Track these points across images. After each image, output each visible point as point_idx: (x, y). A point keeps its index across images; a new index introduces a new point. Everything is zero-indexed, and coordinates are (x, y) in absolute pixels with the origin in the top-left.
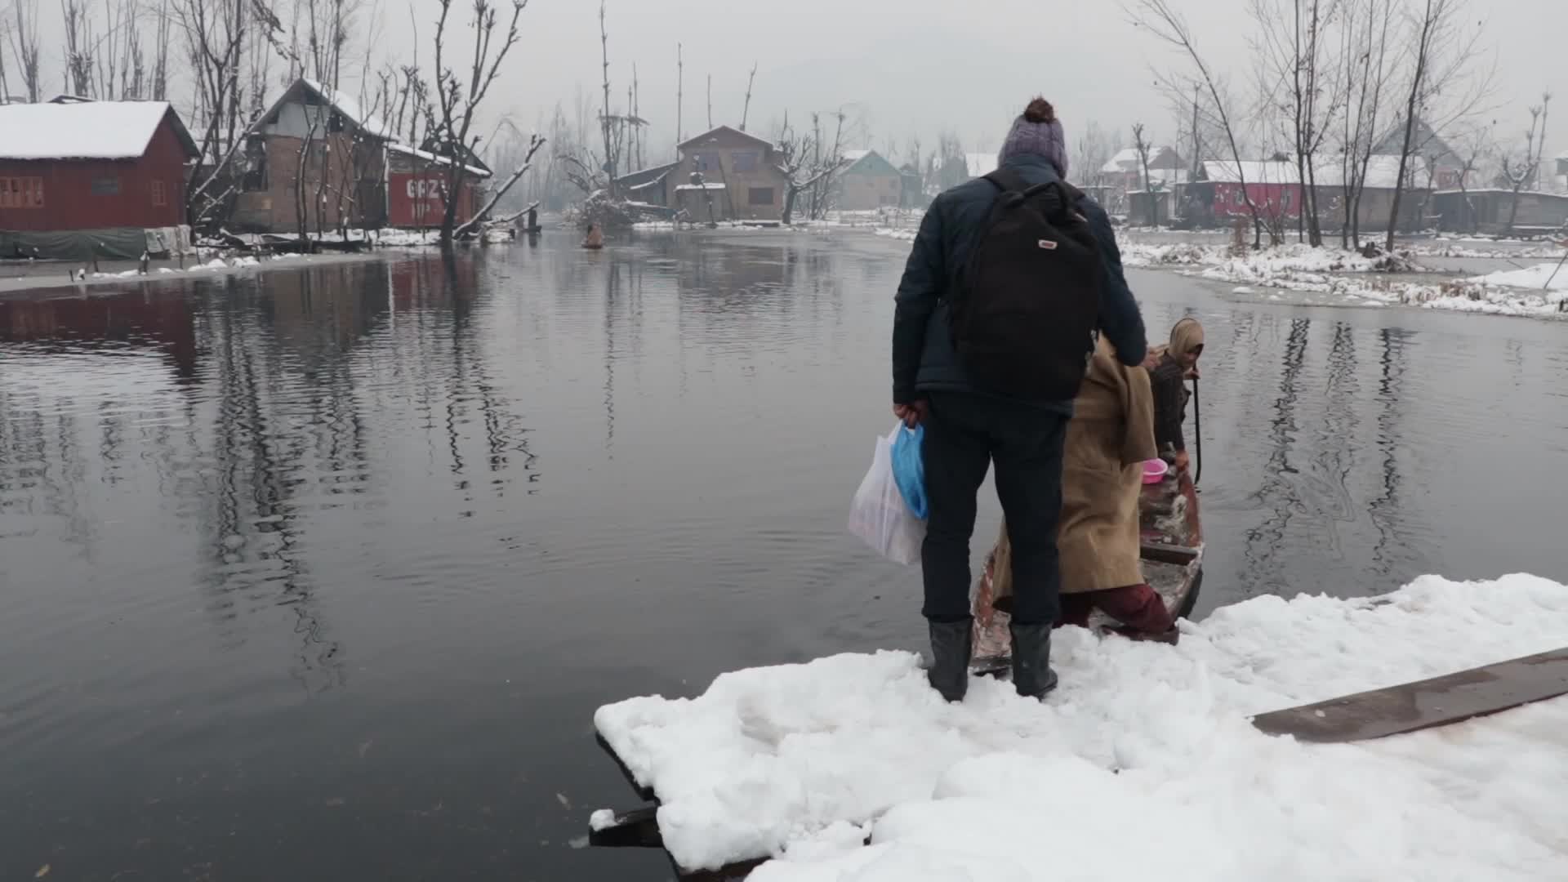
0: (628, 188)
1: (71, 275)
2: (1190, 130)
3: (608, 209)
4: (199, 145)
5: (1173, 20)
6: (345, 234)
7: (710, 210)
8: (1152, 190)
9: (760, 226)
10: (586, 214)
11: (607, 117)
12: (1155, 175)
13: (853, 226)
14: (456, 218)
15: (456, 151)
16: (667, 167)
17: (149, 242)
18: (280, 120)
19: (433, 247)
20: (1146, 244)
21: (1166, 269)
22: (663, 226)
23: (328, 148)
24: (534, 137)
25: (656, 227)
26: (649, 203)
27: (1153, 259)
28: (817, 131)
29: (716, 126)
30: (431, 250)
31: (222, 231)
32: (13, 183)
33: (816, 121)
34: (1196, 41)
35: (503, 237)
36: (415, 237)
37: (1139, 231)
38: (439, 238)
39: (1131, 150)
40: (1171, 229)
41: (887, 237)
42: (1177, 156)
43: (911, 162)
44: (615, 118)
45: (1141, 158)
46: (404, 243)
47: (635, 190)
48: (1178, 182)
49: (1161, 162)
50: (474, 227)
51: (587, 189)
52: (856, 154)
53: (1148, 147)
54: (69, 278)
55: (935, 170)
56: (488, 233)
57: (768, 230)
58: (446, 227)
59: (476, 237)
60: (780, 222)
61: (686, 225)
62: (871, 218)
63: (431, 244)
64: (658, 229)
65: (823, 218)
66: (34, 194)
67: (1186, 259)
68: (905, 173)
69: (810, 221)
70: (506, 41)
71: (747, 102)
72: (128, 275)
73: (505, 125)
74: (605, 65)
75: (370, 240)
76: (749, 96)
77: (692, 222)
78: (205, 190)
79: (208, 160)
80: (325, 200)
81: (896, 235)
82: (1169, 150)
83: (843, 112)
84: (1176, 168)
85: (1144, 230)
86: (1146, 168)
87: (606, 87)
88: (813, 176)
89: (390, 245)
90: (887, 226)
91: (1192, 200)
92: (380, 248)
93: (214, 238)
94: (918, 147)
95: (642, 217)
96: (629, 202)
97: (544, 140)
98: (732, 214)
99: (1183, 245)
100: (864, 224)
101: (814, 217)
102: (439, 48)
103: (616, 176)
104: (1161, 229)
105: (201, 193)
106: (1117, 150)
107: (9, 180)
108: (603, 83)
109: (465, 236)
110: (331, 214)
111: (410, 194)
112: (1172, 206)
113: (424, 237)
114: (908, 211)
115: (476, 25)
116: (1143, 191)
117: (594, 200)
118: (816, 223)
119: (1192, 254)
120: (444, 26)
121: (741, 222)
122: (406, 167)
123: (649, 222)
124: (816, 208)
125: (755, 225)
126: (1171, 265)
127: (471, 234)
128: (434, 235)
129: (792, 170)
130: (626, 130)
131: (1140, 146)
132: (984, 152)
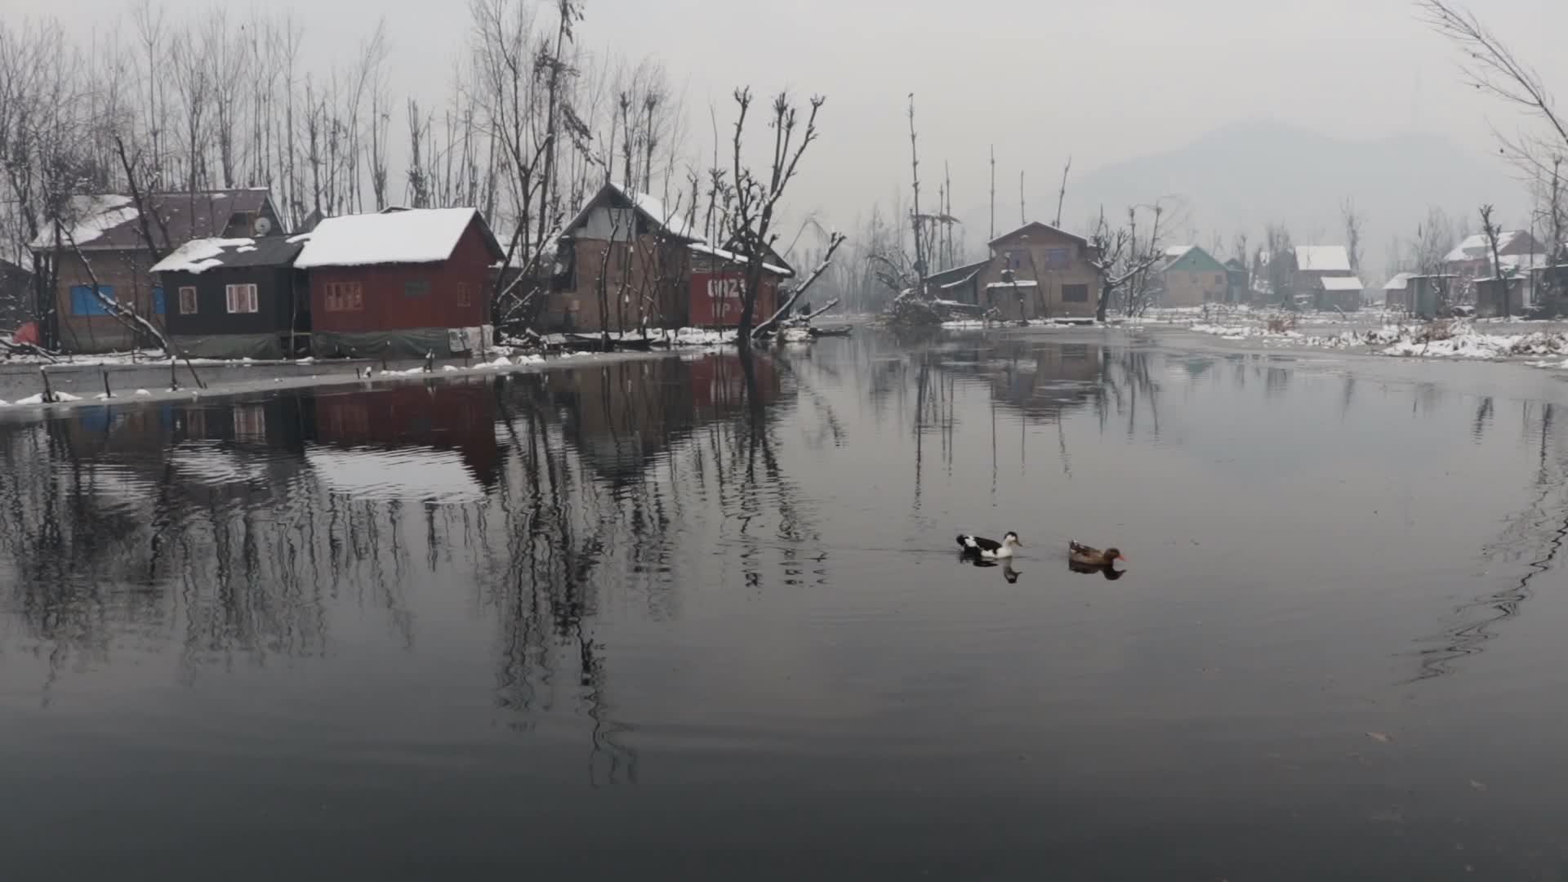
0: (938, 286)
1: (358, 372)
2: (1549, 208)
3: (917, 308)
4: (506, 251)
5: (1524, 79)
6: (645, 334)
7: (1022, 308)
8: (1503, 277)
9: (1072, 324)
10: (894, 313)
11: (917, 216)
12: (1508, 262)
13: (1171, 323)
14: (754, 316)
15: (753, 250)
16: (979, 265)
17: (452, 341)
18: (590, 223)
19: (730, 346)
20: (1493, 335)
21: (1517, 360)
22: (972, 325)
23: (632, 249)
24: (834, 235)
25: (965, 326)
26: (959, 302)
27: (1500, 350)
28: (1133, 225)
29: (1030, 222)
30: (727, 349)
31: (528, 330)
32: (337, 288)
33: (1132, 215)
34: (1553, 100)
35: (800, 336)
36: (712, 336)
37: (1488, 322)
38: (736, 337)
39: (1478, 237)
40: (1526, 319)
41: (1203, 332)
42: (1532, 239)
43: (1237, 257)
44: (925, 217)
45: (1490, 244)
46: (701, 342)
47: (946, 289)
48: (1535, 267)
49: (1516, 247)
50: (773, 326)
51: (897, 289)
52: (1180, 250)
53: (1499, 231)
54: (356, 376)
55: (1264, 265)
56: (785, 331)
57: (1080, 327)
58: (744, 325)
59: (773, 336)
60: (1095, 320)
61: (996, 324)
62: (1192, 315)
63: (728, 343)
64: (968, 328)
65: (1141, 316)
66: (354, 298)
67: (1542, 349)
68: (1231, 268)
69: (1126, 318)
70: (804, 139)
71: (1061, 197)
72: (415, 372)
73: (810, 225)
74: (915, 164)
75: (669, 339)
76: (1063, 192)
77: (1002, 321)
78: (512, 290)
79: (516, 262)
80: (627, 299)
81: (1212, 330)
82: (1524, 233)
83: (1160, 206)
84: (1532, 253)
85: (1494, 320)
86: (1496, 255)
87: (916, 185)
88: (1129, 271)
89: (687, 344)
90: (1207, 322)
91: (1550, 288)
92: (678, 347)
93: (519, 338)
94: (1244, 240)
95: (952, 316)
96: (939, 300)
97: (844, 238)
98: (1044, 311)
99: (1538, 335)
100: (1182, 321)
101: (1130, 314)
102: (737, 148)
103: (926, 274)
104: (1514, 319)
105: (508, 293)
106: (1464, 237)
107: (333, 286)
108: (913, 182)
109: (763, 335)
110: (633, 316)
111: (710, 293)
112: (1527, 294)
113: (721, 335)
114: (1233, 308)
115: (776, 125)
116: (1494, 278)
117: (903, 299)
118: (1132, 320)
119: (1549, 344)
120: (743, 125)
121: (1053, 320)
122: (707, 267)
123: (959, 320)
124: (1134, 304)
125: (1066, 323)
126: (1522, 356)
127: (770, 332)
128: (731, 334)
129: (1107, 265)
130: (938, 229)
131: (1488, 229)
132: (1316, 244)
